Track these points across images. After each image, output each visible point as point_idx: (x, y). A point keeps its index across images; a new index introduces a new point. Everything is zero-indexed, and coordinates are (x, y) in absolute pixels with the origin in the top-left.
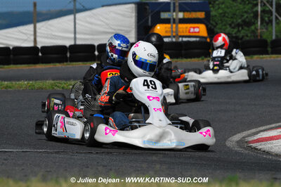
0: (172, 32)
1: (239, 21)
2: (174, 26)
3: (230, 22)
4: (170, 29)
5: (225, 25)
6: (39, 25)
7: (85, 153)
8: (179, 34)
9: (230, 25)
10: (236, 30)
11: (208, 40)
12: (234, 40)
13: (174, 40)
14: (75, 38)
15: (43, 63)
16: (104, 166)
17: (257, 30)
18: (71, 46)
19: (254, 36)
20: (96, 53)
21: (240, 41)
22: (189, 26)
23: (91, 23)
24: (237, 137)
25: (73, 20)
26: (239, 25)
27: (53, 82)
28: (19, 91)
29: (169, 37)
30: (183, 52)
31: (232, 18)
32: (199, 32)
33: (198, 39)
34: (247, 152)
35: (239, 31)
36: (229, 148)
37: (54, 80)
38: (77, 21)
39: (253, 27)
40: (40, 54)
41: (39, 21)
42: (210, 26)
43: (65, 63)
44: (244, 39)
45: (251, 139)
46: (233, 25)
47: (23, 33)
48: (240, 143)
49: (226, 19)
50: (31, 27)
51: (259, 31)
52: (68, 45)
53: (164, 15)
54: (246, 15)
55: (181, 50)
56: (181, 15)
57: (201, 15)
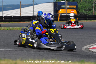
0: (65, 12)
1: (87, 9)
2: (66, 10)
3: (84, 9)
4: (64, 11)
5: (83, 10)
6: (22, 9)
7: (35, 51)
8: (68, 13)
9: (84, 10)
10: (86, 12)
11: (77, 15)
12: (85, 15)
13: (66, 15)
14: (33, 14)
15: (23, 21)
16: (41, 56)
18: (32, 16)
19: (92, 14)
21: (87, 16)
22: (71, 10)
23: (39, 9)
24: (85, 47)
25: (33, 8)
26: (87, 10)
28: (15, 30)
29: (64, 14)
31: (85, 8)
34: (88, 52)
35: (87, 12)
36: (82, 50)
38: (34, 8)
39: (92, 11)
40: (22, 19)
41: (22, 8)
42: (77, 10)
43: (30, 22)
44: (89, 15)
45: (90, 48)
48: (86, 49)
50: (19, 10)
51: (94, 12)
52: (31, 16)
53: (63, 6)
54: (89, 7)
55: (68, 18)
56: (68, 6)
57: (75, 7)
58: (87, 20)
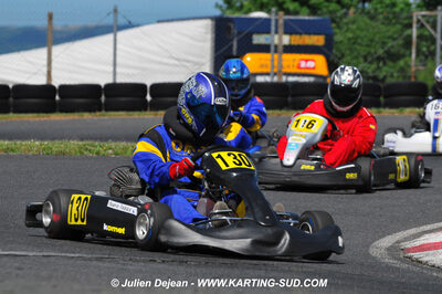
0: (273, 66)
1: (381, 52)
2: (276, 56)
3: (365, 53)
4: (269, 63)
5: (356, 58)
6: (57, 50)
8: (286, 70)
9: (365, 58)
10: (374, 66)
12: (371, 81)
13: (276, 79)
14: (115, 73)
15: (62, 111)
17: (409, 66)
18: (107, 86)
19: (404, 77)
20: (149, 98)
21: (381, 85)
22: (297, 57)
24: (387, 241)
25: (112, 43)
26: (379, 59)
27: (81, 143)
29: (268, 74)
30: (290, 99)
31: (368, 46)
32: (314, 68)
33: (312, 79)
34: (405, 266)
35: (379, 68)
36: (374, 258)
37: (82, 140)
38: (118, 46)
39: (401, 63)
40: (57, 98)
41: (56, 43)
42: (332, 58)
43: (98, 113)
44: (387, 82)
45: (409, 245)
46: (369, 59)
47: (31, 63)
48: (394, 250)
49: (358, 47)
50: (42, 52)
51: (413, 69)
52: (102, 84)
53: (258, 39)
54: (390, 43)
55: (287, 96)
56: (286, 40)
57: (319, 40)
58: (382, 110)
